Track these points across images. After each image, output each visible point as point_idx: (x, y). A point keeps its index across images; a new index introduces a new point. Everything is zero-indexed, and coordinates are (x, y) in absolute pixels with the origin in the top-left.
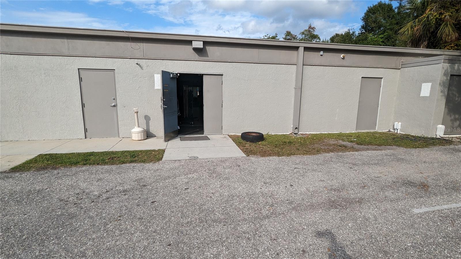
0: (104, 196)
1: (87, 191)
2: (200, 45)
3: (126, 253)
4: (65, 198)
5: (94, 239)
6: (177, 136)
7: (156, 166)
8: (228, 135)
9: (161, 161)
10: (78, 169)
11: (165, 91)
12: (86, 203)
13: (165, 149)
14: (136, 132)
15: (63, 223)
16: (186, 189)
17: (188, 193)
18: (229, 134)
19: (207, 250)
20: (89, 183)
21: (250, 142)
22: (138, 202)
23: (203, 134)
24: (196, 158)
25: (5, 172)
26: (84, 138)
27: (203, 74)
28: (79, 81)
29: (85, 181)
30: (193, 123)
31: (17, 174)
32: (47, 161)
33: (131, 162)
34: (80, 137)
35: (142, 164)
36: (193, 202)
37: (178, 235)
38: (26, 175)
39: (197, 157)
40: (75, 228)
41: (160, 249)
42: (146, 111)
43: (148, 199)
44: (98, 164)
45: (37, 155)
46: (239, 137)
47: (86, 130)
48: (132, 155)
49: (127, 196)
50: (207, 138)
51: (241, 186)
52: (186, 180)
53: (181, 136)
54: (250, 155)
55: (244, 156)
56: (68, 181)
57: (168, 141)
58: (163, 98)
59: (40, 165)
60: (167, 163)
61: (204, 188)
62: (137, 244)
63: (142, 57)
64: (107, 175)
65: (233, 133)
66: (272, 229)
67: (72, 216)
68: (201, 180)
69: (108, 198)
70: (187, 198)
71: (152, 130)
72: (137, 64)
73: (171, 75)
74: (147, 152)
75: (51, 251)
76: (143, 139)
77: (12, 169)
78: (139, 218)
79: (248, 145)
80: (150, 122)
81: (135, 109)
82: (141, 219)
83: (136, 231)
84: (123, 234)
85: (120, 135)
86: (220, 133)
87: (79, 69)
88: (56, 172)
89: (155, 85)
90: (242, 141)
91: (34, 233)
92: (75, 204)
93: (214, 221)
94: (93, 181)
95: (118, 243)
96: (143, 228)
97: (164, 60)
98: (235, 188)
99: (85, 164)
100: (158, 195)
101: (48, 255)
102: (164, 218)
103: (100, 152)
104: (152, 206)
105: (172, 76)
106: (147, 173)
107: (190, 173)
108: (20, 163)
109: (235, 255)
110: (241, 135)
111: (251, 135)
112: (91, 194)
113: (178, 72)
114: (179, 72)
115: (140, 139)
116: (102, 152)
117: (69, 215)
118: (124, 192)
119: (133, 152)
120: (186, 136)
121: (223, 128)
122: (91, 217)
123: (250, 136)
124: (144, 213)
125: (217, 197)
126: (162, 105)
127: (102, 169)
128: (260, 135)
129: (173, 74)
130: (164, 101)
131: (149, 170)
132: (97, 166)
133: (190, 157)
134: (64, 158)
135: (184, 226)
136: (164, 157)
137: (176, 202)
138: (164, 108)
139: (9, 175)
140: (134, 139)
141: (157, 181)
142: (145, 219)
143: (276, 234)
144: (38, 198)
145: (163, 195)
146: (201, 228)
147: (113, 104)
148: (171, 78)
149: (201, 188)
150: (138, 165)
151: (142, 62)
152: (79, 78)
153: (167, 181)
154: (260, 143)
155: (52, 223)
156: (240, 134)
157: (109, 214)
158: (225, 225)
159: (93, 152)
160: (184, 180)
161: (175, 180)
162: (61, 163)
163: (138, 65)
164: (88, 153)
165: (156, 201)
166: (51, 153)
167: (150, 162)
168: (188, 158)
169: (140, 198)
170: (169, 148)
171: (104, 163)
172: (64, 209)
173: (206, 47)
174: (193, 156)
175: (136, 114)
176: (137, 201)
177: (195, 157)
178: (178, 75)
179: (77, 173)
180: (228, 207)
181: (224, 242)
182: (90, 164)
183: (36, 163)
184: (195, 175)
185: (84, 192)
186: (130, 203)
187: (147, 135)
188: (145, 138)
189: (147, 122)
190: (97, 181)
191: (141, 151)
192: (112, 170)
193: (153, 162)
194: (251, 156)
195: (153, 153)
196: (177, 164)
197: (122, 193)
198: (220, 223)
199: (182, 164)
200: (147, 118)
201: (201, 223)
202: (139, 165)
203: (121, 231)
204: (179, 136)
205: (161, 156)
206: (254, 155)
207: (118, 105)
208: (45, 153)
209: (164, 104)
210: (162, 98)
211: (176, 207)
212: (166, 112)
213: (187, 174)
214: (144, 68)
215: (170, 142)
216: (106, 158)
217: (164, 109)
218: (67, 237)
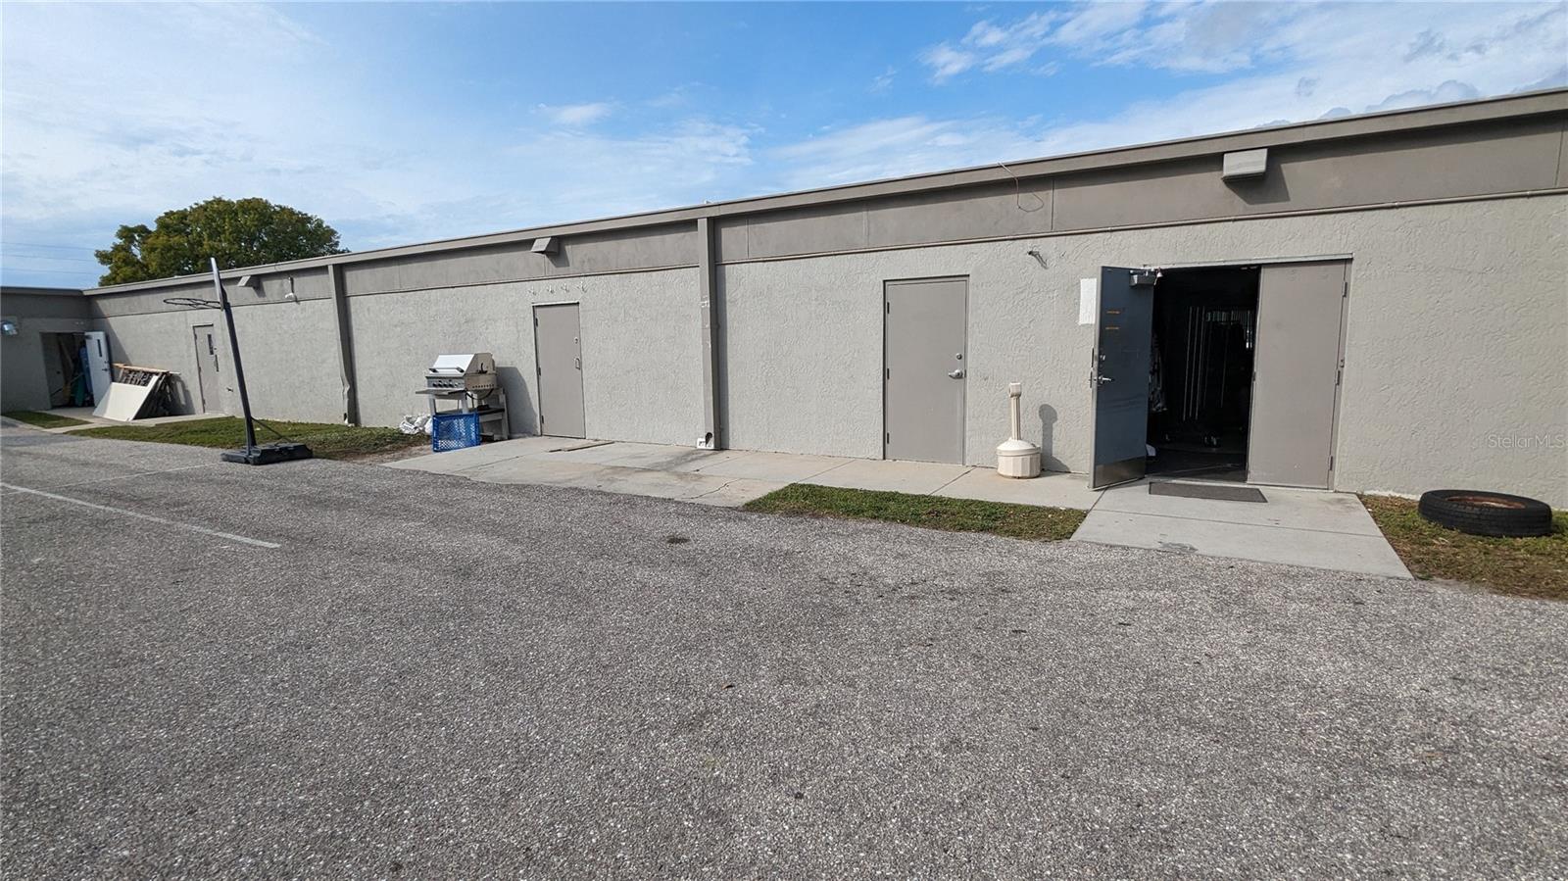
0: (906, 591)
1: (873, 572)
2: (1254, 163)
3: (932, 709)
4: (830, 577)
5: (873, 664)
6: (1141, 479)
7: (1050, 550)
8: (1360, 497)
9: (1067, 540)
10: (861, 526)
11: (1108, 328)
12: (867, 595)
13: (1088, 511)
14: (1011, 455)
15: (823, 620)
16: (1120, 624)
17: (1125, 635)
18: (1367, 493)
19: (1135, 773)
20: (878, 558)
21: (1463, 532)
22: (979, 622)
23: (1244, 480)
24: (1185, 550)
25: (737, 509)
26: (882, 457)
27: (1260, 266)
28: (882, 313)
29: (871, 551)
30: (1217, 441)
31: (755, 516)
32: (805, 499)
33: (983, 529)
34: (872, 455)
35: (1012, 539)
36: (1133, 661)
37: (1064, 718)
38: (769, 520)
39: (1192, 548)
40: (842, 636)
41: (1008, 729)
42: (1047, 392)
43: (1005, 621)
44: (902, 522)
45: (787, 485)
46: (1413, 507)
47: (886, 438)
48: (988, 513)
49: (955, 603)
50: (1256, 496)
51: (1334, 663)
52: (1131, 604)
53: (1156, 480)
54: (1435, 578)
55: (1399, 576)
56: (838, 546)
57: (1106, 489)
58: (1100, 353)
59: (792, 504)
60: (1085, 547)
61: (1183, 637)
62: (957, 701)
63: (1047, 231)
64: (919, 550)
65: (1386, 490)
66: (1406, 808)
67: (840, 613)
68: (1182, 613)
69: (913, 598)
70: (1117, 647)
71: (1060, 451)
72: (1030, 253)
73: (1135, 277)
74: (1032, 511)
75: (800, 659)
76: (1028, 475)
77: (747, 504)
78: (974, 656)
79: (1444, 541)
80: (1054, 425)
81: (1013, 386)
82: (977, 657)
83: (962, 677)
84: (932, 673)
85: (967, 458)
86: (1323, 484)
87: (885, 281)
88: (818, 523)
89: (1082, 312)
90: (1421, 521)
91: (776, 623)
92: (846, 592)
93: (1188, 722)
94: (886, 555)
95: (918, 686)
96: (978, 676)
97: (1114, 233)
98: (1302, 662)
99: (875, 517)
100: (1035, 619)
101: (795, 663)
102: (1039, 672)
103: (913, 496)
104: (1013, 639)
105: (1136, 282)
106: (1019, 562)
107: (1150, 589)
108: (760, 496)
109: (1221, 816)
110: (1418, 498)
111: (1476, 503)
112: (880, 580)
113: (1157, 268)
114: (1163, 267)
115: (1020, 476)
116: (916, 496)
117: (834, 609)
118: (950, 592)
119: (994, 505)
120: (1174, 481)
121: (1337, 465)
122: (874, 625)
123: (1474, 506)
124: (989, 647)
125: (1219, 668)
126: (1095, 373)
127: (910, 534)
128: (1531, 506)
129: (1140, 273)
130: (1100, 362)
131: (1026, 556)
132: (901, 526)
133: (1167, 545)
134: (835, 497)
135: (1088, 706)
136: (1078, 530)
137: (1081, 647)
138: (1099, 383)
139: (743, 515)
140: (1001, 473)
141: (1041, 586)
142: (987, 661)
143: (1416, 827)
144: (785, 566)
145: (1049, 623)
146: (1135, 724)
147: (957, 371)
148: (1133, 287)
149: (1171, 632)
150: (1000, 541)
151: (1043, 246)
152: (882, 305)
153: (1070, 593)
154: (1519, 541)
155: (805, 615)
156: (1416, 493)
157: (909, 629)
158: (1218, 741)
159: (897, 493)
160: (1123, 601)
161: (1095, 594)
162: (829, 508)
163: (1035, 256)
164: (885, 493)
165: (1025, 632)
166: (813, 483)
167: (1034, 538)
168: (1158, 546)
169: (986, 614)
170: (1102, 508)
171: (917, 521)
172: (826, 595)
173: (1282, 166)
174: (1177, 542)
175: (1013, 401)
176: (977, 619)
177: (1183, 548)
178: (1159, 275)
179: (857, 532)
180: (1248, 703)
181: (1198, 776)
182: (886, 519)
183: (785, 499)
184: (1164, 597)
185: (865, 574)
186: (961, 620)
187: (1042, 465)
188: (1035, 474)
189: (1044, 424)
190: (895, 558)
191: (1015, 507)
192: (933, 542)
193: (1043, 539)
194: (1440, 580)
195: (1050, 516)
196: (1113, 557)
197: (946, 595)
198: (1204, 731)
199: (1130, 559)
200: (1048, 415)
201: (1139, 712)
202: (1002, 540)
203: (930, 668)
204: (1149, 479)
205: (1070, 528)
206: (1459, 579)
207: (968, 374)
208: (802, 483)
209: (1100, 372)
210: (1096, 353)
211: (1076, 657)
212: (1106, 397)
213: (1140, 588)
214: (1051, 263)
215: (1109, 493)
216: (923, 510)
217: (1098, 388)
218: (826, 646)
